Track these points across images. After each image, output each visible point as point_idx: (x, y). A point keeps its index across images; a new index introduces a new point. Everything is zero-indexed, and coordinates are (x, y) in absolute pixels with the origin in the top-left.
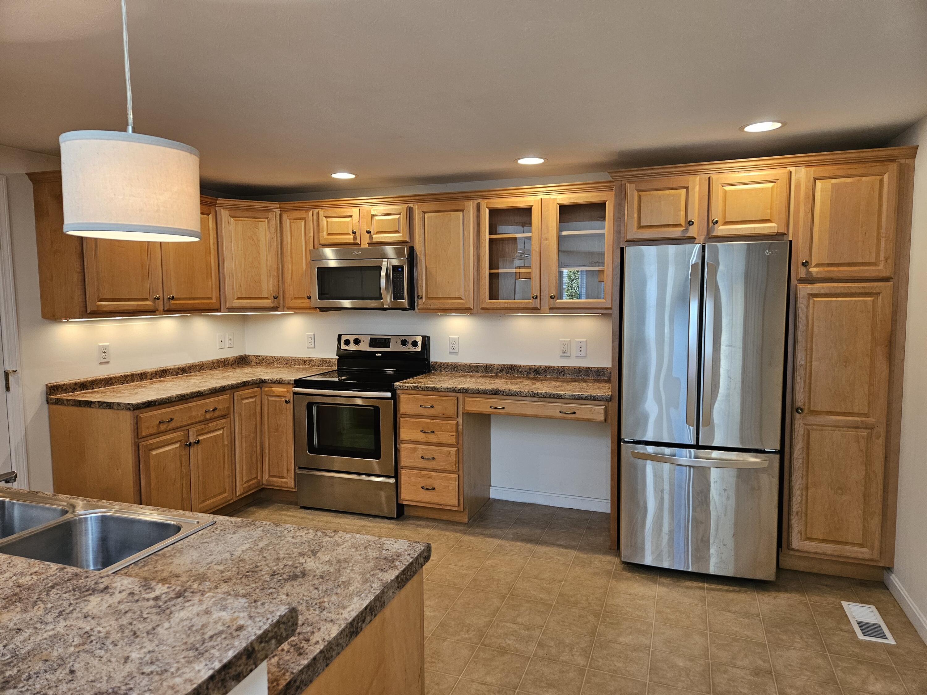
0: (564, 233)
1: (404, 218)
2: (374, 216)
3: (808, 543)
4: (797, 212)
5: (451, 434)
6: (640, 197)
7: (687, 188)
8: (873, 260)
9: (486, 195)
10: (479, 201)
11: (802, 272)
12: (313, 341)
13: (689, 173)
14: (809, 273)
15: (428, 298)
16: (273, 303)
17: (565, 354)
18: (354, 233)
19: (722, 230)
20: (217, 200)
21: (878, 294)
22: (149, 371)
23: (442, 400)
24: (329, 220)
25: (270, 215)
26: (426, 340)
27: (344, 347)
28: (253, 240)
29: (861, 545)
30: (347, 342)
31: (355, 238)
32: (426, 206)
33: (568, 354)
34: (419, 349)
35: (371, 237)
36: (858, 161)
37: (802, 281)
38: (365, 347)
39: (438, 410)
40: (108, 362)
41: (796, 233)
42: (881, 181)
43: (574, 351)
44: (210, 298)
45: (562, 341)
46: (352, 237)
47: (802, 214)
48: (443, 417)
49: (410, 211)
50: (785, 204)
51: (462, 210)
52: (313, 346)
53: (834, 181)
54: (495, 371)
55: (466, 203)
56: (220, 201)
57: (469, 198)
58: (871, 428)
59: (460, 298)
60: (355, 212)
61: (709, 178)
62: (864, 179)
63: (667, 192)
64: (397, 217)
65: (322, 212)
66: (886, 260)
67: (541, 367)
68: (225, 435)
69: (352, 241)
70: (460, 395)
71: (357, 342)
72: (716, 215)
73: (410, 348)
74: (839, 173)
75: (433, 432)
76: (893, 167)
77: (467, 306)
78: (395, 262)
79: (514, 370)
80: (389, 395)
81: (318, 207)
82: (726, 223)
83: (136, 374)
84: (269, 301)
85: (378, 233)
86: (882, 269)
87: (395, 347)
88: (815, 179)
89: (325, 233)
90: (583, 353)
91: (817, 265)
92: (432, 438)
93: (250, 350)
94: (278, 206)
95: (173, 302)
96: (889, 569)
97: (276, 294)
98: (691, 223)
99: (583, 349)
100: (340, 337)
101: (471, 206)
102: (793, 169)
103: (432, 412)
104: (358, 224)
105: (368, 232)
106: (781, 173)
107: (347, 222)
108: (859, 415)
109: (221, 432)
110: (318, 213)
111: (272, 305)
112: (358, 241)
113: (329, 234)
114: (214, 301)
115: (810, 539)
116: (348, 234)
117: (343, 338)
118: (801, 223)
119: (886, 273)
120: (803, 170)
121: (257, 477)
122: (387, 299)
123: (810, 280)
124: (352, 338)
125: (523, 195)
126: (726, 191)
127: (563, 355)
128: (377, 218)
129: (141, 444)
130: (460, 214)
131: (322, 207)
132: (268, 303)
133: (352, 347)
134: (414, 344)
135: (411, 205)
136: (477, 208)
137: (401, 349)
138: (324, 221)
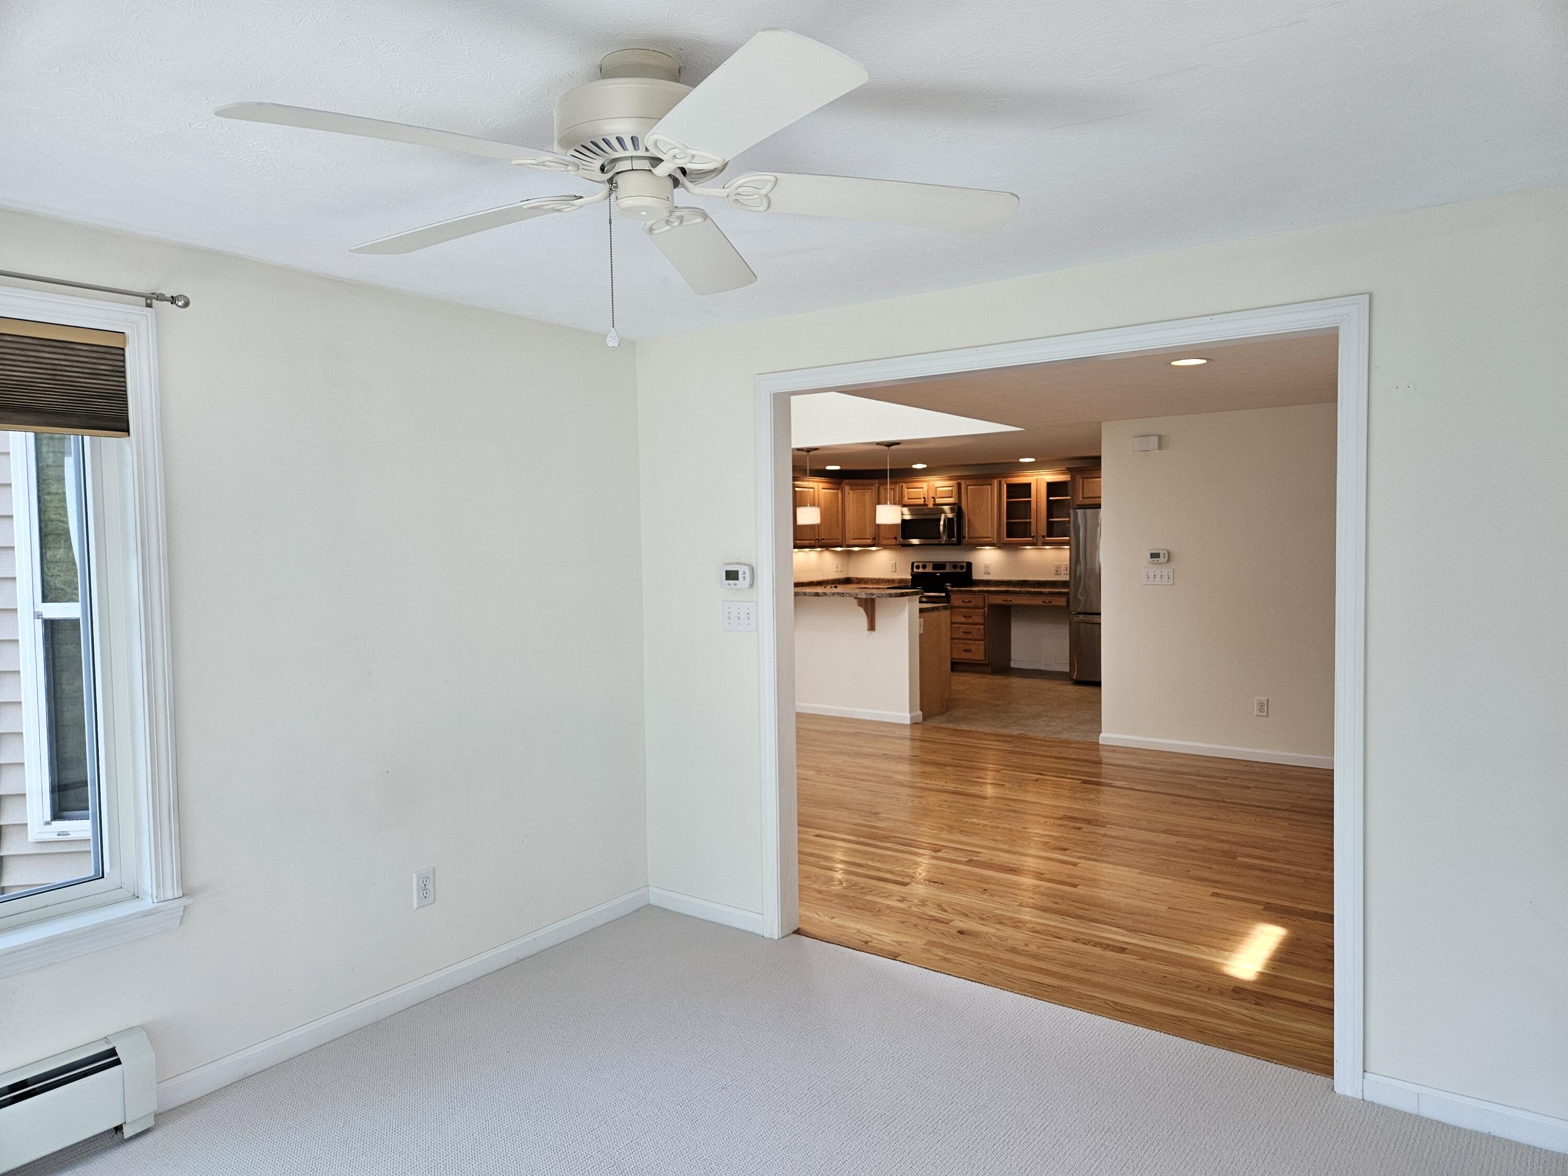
0: (1051, 498)
1: (955, 489)
2: (937, 487)
6: (1084, 482)
9: (1005, 476)
10: (1000, 479)
12: (896, 567)
15: (969, 538)
16: (872, 541)
17: (1057, 573)
18: (924, 498)
20: (843, 480)
23: (977, 598)
24: (909, 490)
25: (873, 487)
26: (969, 565)
27: (915, 570)
28: (862, 503)
30: (918, 567)
31: (925, 501)
32: (968, 482)
33: (1059, 573)
34: (964, 570)
35: (935, 501)
38: (929, 570)
39: (973, 603)
43: (1063, 571)
44: (838, 539)
45: (1055, 565)
46: (923, 500)
48: (976, 607)
49: (959, 485)
51: (990, 485)
52: (894, 570)
54: (1013, 584)
55: (993, 481)
56: (845, 481)
57: (996, 478)
59: (989, 538)
60: (925, 485)
64: (951, 488)
65: (904, 485)
69: (923, 503)
70: (986, 595)
71: (924, 567)
73: (959, 570)
75: (970, 617)
77: (993, 542)
78: (950, 516)
80: (944, 594)
81: (901, 482)
84: (870, 541)
85: (939, 498)
87: (948, 570)
89: (906, 498)
92: (970, 620)
93: (852, 574)
94: (877, 482)
95: (823, 541)
97: (875, 536)
100: (913, 564)
101: (996, 482)
103: (969, 604)
104: (927, 493)
105: (933, 498)
107: (920, 491)
110: (902, 486)
111: (872, 543)
112: (927, 503)
113: (909, 499)
114: (840, 541)
116: (921, 498)
117: (916, 564)
122: (944, 538)
124: (921, 564)
125: (1026, 476)
128: (938, 489)
130: (989, 487)
131: (905, 482)
133: (921, 570)
134: (962, 567)
135: (960, 481)
136: (1000, 484)
137: (953, 571)
138: (906, 491)
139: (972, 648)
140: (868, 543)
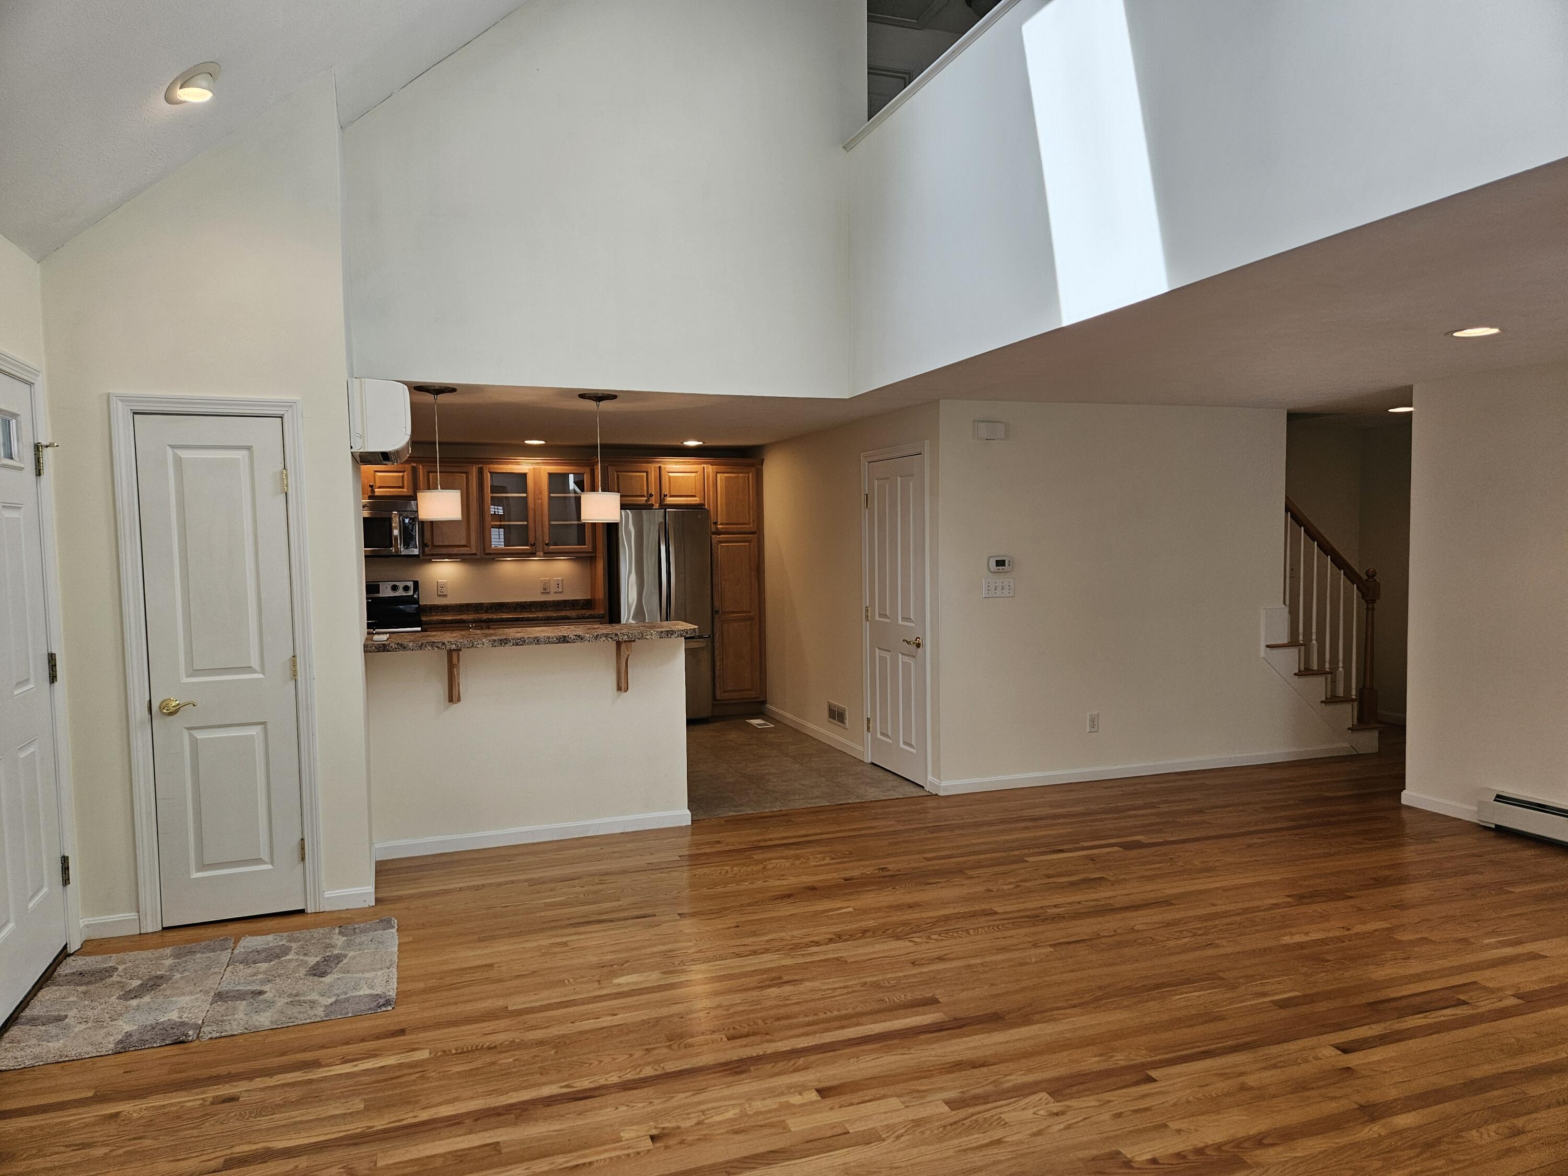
0: (552, 495)
1: (408, 476)
2: (376, 471)
3: (725, 694)
4: (709, 492)
6: (618, 476)
7: (647, 472)
8: (747, 521)
9: (491, 461)
10: (480, 466)
11: (714, 530)
13: (648, 462)
14: (717, 528)
15: (434, 546)
17: (545, 591)
19: (670, 500)
21: (750, 541)
26: (419, 585)
29: (751, 690)
33: (548, 591)
34: (412, 593)
35: (373, 491)
36: (736, 465)
37: (714, 533)
41: (709, 504)
42: (749, 477)
43: (553, 588)
45: (542, 581)
47: (711, 493)
49: (414, 471)
50: (702, 488)
51: (466, 473)
53: (726, 475)
54: (485, 609)
55: (470, 467)
57: (473, 463)
58: (751, 619)
59: (465, 546)
61: (660, 467)
62: (740, 475)
63: (635, 474)
64: (402, 474)
66: (754, 521)
67: (525, 603)
72: (665, 491)
73: (400, 593)
74: (729, 470)
76: (754, 469)
77: (472, 552)
79: (504, 606)
82: (671, 496)
85: (380, 487)
86: (751, 527)
88: (717, 473)
90: (560, 589)
91: (721, 524)
96: (764, 702)
98: (651, 495)
99: (560, 586)
101: (474, 470)
102: (705, 466)
105: (371, 486)
106: (698, 468)
108: (746, 612)
115: (725, 692)
118: (711, 498)
119: (754, 530)
120: (710, 467)
122: (397, 547)
123: (718, 533)
125: (518, 464)
126: (670, 476)
128: (379, 474)
130: (464, 475)
134: (406, 588)
135: (415, 465)
136: (481, 472)
137: (404, 594)
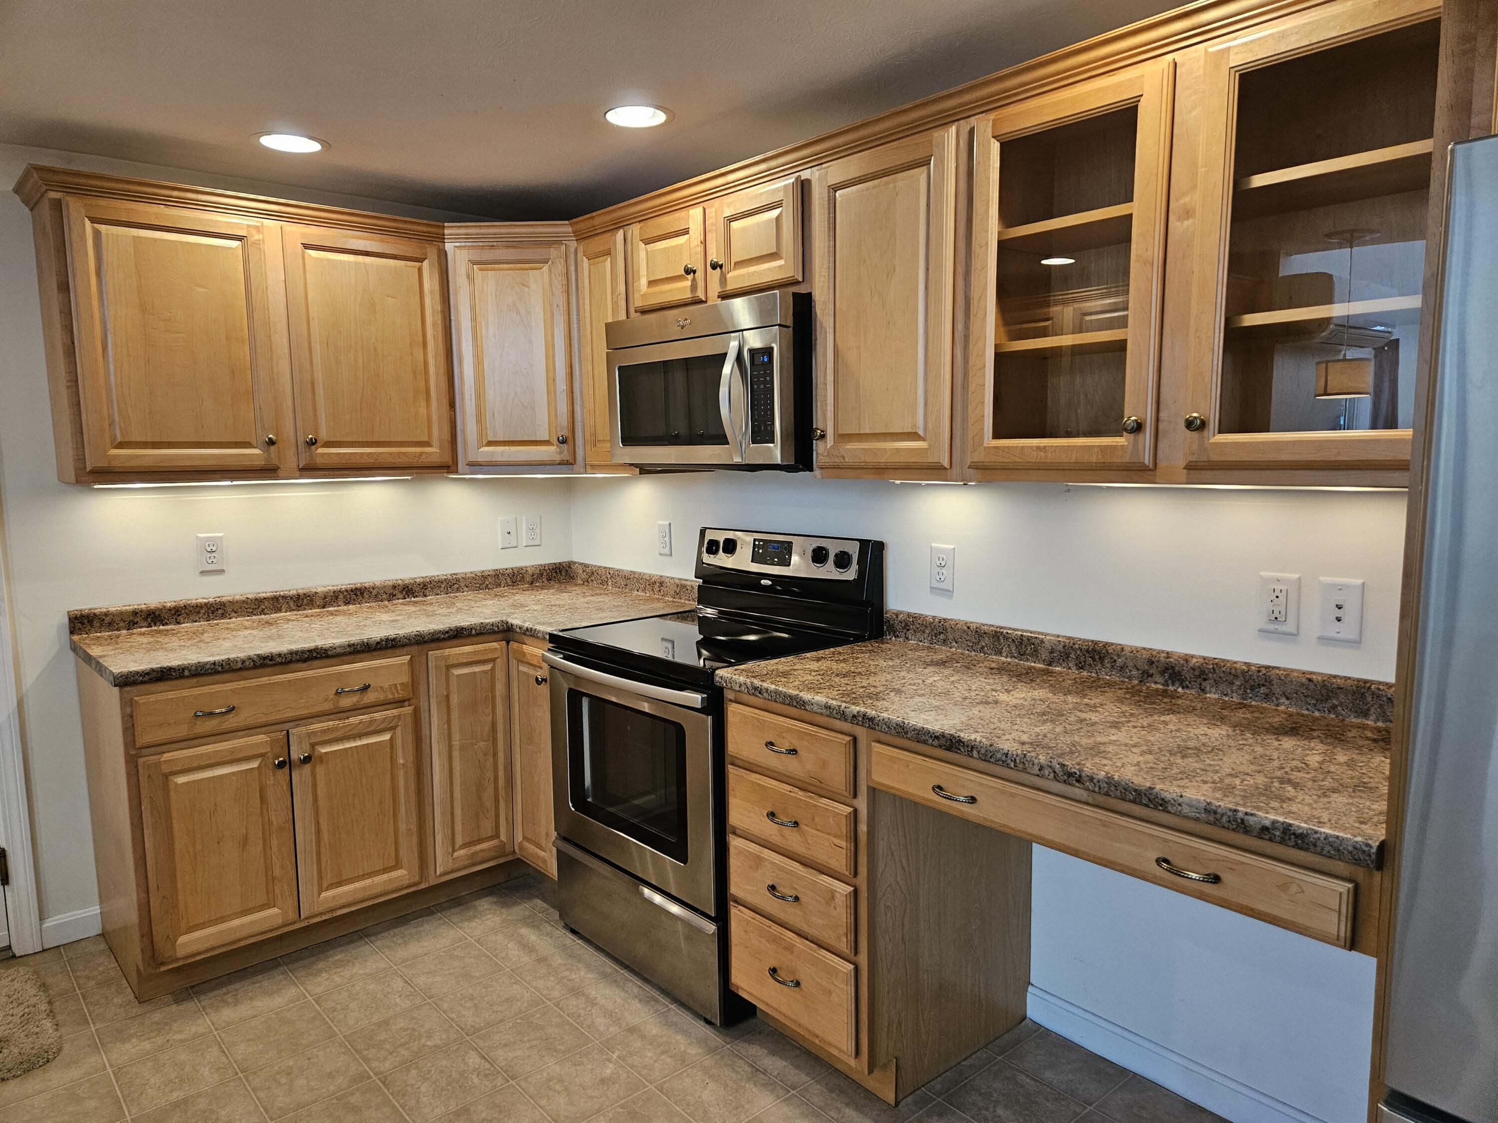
1: (789, 215)
2: (730, 220)
5: (836, 841)
12: (667, 539)
15: (843, 438)
16: (560, 453)
18: (692, 272)
20: (444, 227)
22: (319, 590)
23: (817, 738)
24: (649, 248)
25: (553, 252)
26: (876, 552)
27: (708, 558)
28: (518, 312)
30: (713, 548)
31: (694, 286)
32: (839, 169)
33: (1290, 627)
34: (850, 574)
35: (724, 280)
38: (743, 561)
39: (807, 763)
40: (222, 571)
43: (1313, 619)
44: (424, 443)
45: (1266, 581)
46: (688, 283)
48: (818, 786)
49: (805, 190)
51: (926, 162)
52: (667, 551)
56: (450, 229)
59: (913, 436)
60: (696, 217)
64: (775, 214)
65: (639, 232)
67: (1187, 658)
68: (399, 742)
69: (688, 295)
70: (861, 732)
71: (729, 547)
73: (833, 571)
75: (796, 824)
77: (932, 459)
78: (754, 341)
79: (1102, 659)
81: (631, 220)
83: (284, 597)
84: (553, 448)
85: (738, 265)
87: (799, 566)
89: (644, 281)
90: (1347, 631)
92: (793, 840)
94: (570, 229)
95: (320, 450)
97: (566, 433)
99: (1350, 614)
100: (703, 532)
101: (950, 141)
103: (791, 766)
104: (700, 249)
105: (715, 267)
107: (679, 247)
109: (386, 737)
110: (633, 235)
111: (558, 458)
112: (701, 293)
113: (650, 284)
116: (682, 277)
117: (707, 538)
121: (497, 836)
124: (720, 539)
127: (1272, 627)
128: (737, 225)
129: (141, 760)
130: (921, 173)
132: (549, 452)
133: (722, 559)
134: (847, 559)
135: (800, 176)
136: (970, 144)
138: (642, 252)
139: (805, 973)
140: (546, 458)
